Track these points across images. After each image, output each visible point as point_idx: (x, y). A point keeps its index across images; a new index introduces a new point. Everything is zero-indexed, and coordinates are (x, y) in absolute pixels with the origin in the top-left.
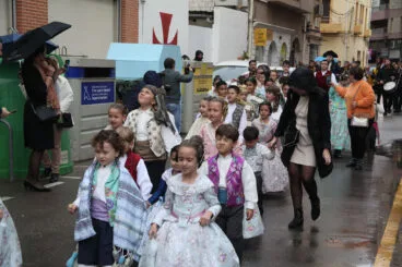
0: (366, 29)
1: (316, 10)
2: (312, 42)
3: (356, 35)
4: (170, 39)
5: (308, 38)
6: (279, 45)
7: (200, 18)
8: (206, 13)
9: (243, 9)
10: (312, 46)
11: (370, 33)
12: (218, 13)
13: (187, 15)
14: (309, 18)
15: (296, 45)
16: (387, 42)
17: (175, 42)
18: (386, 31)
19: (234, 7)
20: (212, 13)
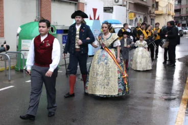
0: (172, 12)
1: (153, 5)
2: (152, 18)
3: (169, 15)
4: (96, 18)
5: (150, 16)
6: (139, 19)
7: (108, 10)
8: (110, 8)
9: (124, 6)
10: (152, 19)
11: (174, 14)
12: (115, 8)
13: (103, 9)
14: (150, 9)
15: (145, 19)
16: (181, 18)
17: (98, 19)
18: (180, 13)
19: (121, 5)
20: (112, 8)
